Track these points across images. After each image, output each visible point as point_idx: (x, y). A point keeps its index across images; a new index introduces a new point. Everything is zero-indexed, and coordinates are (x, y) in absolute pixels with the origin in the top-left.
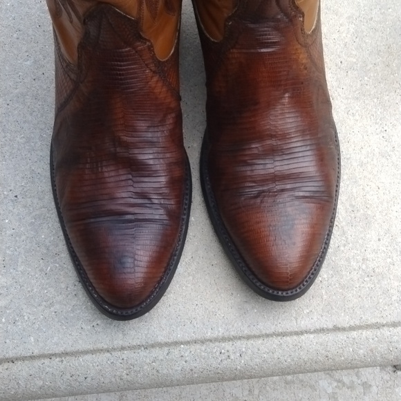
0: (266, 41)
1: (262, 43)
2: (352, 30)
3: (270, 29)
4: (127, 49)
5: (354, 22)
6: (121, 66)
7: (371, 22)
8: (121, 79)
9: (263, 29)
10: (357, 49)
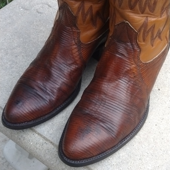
0: (120, 52)
1: (117, 52)
3: (123, 47)
4: (69, 28)
6: (64, 33)
8: (62, 39)
9: (120, 46)
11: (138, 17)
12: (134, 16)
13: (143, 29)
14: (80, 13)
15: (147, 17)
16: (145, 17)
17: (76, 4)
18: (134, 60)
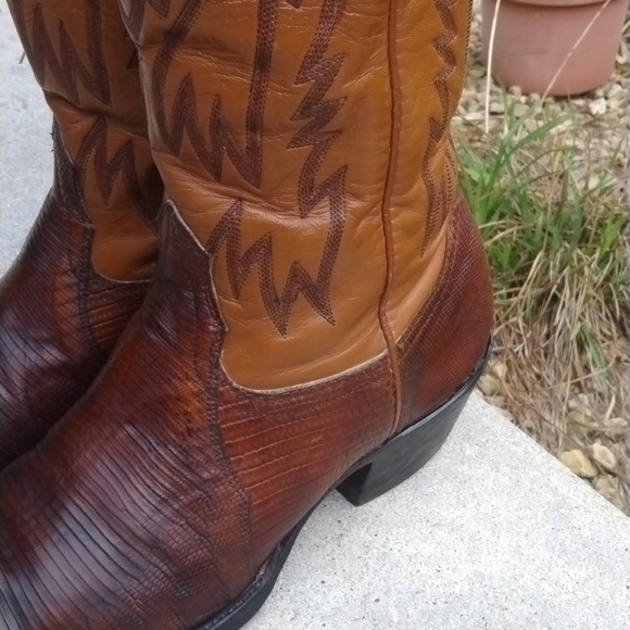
2: (457, 590)
5: (477, 585)
7: (497, 612)
10: (423, 613)
11: (204, 192)
12: (190, 185)
13: (225, 246)
14: (92, 156)
15: (240, 199)
16: (233, 200)
17: (77, 122)
18: (195, 362)
